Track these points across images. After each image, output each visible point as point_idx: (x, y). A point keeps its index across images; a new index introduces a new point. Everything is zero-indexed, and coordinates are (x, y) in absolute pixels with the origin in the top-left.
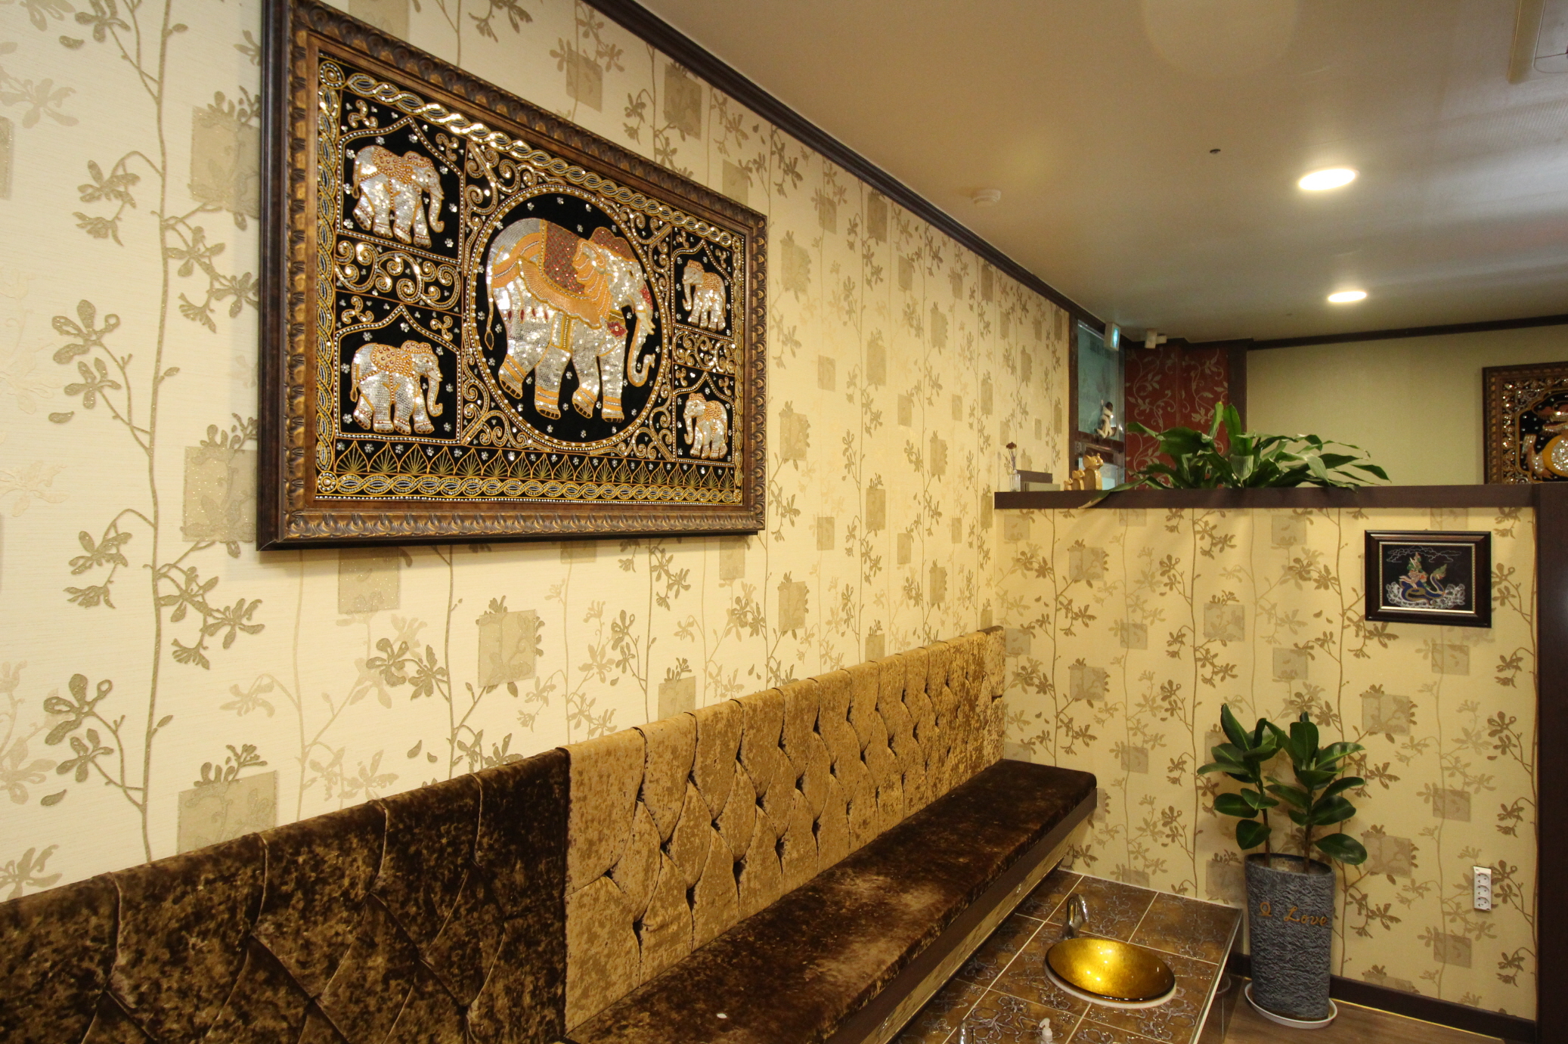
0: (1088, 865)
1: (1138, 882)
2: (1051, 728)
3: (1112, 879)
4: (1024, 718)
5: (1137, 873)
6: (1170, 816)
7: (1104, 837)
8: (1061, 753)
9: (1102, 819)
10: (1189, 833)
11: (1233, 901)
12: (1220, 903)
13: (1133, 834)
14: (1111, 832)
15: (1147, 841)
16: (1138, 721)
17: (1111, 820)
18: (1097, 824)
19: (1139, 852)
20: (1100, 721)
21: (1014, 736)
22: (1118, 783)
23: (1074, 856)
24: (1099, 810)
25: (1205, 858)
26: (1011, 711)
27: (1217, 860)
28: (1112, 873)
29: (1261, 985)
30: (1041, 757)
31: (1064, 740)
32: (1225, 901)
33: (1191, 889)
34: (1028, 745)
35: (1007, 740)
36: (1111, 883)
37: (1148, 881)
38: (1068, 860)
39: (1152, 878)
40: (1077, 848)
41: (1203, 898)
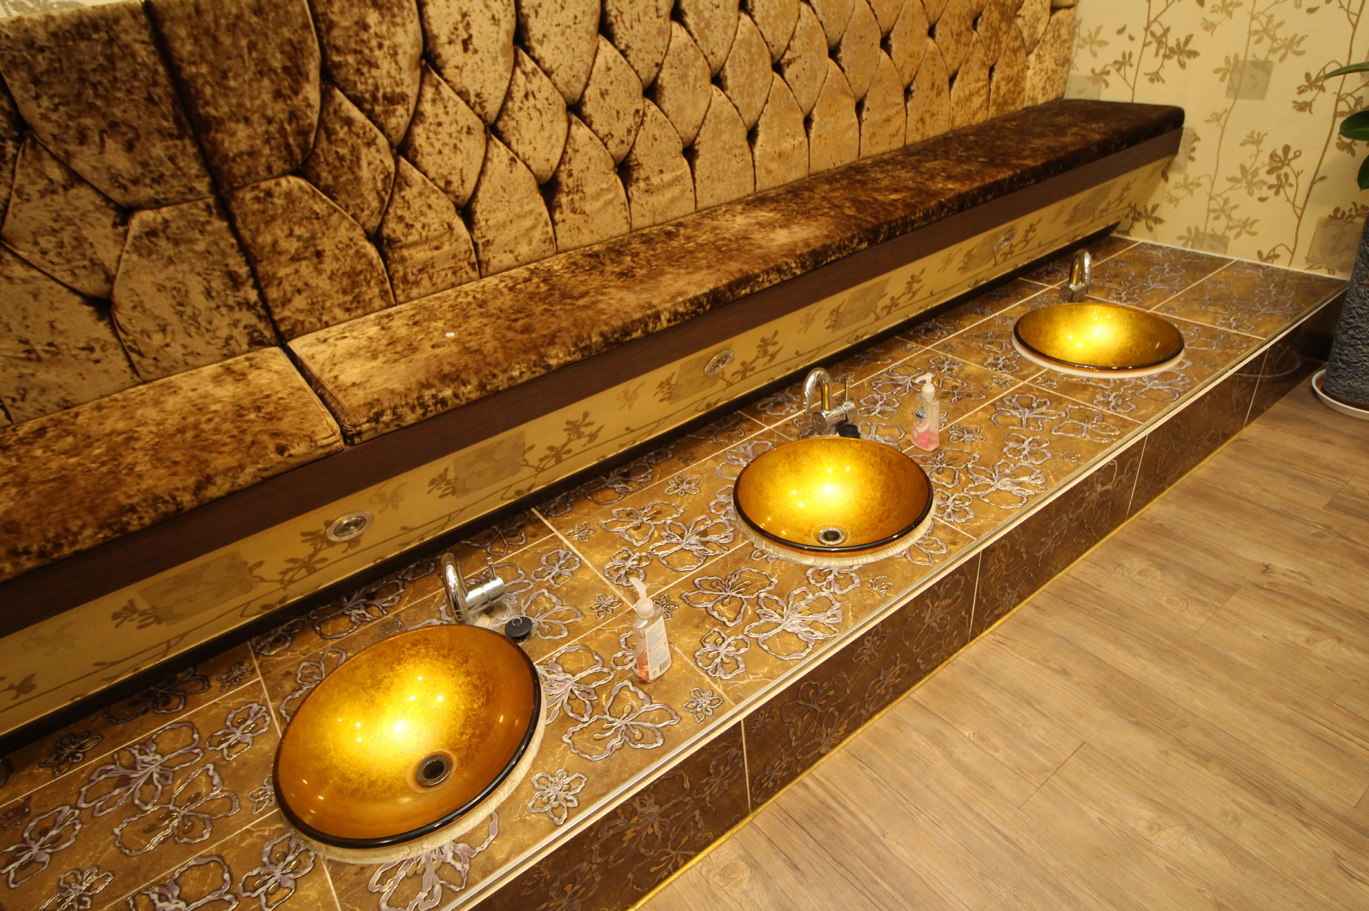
0: (1150, 229)
1: (1212, 248)
2: (1135, 47)
3: (1178, 246)
4: (1101, 37)
5: (1214, 237)
6: (1281, 160)
7: (1179, 193)
8: (1143, 81)
9: (1181, 169)
10: (1304, 182)
11: (1342, 270)
12: (1323, 273)
13: (1222, 185)
14: (1189, 187)
15: (1239, 195)
16: (1270, 19)
17: (1192, 170)
18: (1174, 177)
19: (1223, 210)
20: (1209, 27)
21: (1084, 63)
22: (1216, 117)
23: (1134, 219)
24: (1180, 157)
25: (1318, 212)
26: (1083, 31)
27: (1337, 216)
28: (1180, 238)
29: (1336, 369)
30: (1116, 92)
31: (1150, 61)
32: (1330, 271)
33: (1285, 255)
34: (1099, 77)
35: (1073, 72)
36: (1173, 251)
37: (1226, 246)
38: (1125, 224)
39: (1233, 244)
40: (1140, 209)
41: (1300, 268)
